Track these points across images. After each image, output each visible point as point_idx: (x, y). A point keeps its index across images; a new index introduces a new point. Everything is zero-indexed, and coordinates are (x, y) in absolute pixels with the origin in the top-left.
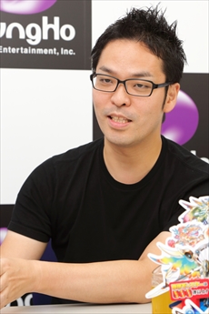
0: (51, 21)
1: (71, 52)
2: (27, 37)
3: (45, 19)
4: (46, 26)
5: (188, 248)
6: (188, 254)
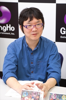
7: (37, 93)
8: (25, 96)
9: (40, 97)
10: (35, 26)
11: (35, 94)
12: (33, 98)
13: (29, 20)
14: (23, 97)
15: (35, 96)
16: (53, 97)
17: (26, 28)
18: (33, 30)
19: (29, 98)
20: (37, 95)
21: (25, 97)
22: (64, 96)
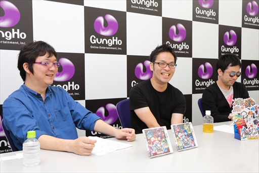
0: (115, 39)
5: (239, 112)
6: (239, 114)
7: (161, 129)
8: (151, 136)
11: (159, 131)
12: (159, 136)
14: (149, 138)
15: (160, 134)
16: (177, 129)
19: (155, 138)
20: (162, 132)
21: (151, 138)
22: (185, 125)
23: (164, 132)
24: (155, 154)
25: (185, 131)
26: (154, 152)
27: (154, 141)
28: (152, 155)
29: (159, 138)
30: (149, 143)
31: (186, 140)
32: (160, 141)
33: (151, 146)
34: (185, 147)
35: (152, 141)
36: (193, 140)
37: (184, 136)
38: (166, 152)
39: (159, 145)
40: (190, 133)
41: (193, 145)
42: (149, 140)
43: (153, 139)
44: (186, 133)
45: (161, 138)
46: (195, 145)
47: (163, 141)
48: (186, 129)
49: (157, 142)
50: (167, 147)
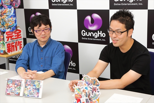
0: (100, 32)
1: (104, 40)
2: (94, 36)
3: (98, 31)
4: (99, 33)
5: (79, 87)
6: (79, 89)
7: (20, 80)
9: (22, 83)
10: (44, 30)
11: (18, 81)
12: (16, 84)
13: (38, 26)
14: (8, 84)
15: (17, 83)
16: (28, 83)
17: (36, 32)
18: (42, 34)
19: (13, 85)
20: (20, 82)
21: (9, 84)
22: (36, 81)
23: (21, 82)
24: (9, 94)
25: (35, 86)
26: (8, 93)
27: (11, 86)
28: (6, 94)
29: (16, 86)
30: (7, 87)
31: (32, 91)
32: (15, 87)
33: (8, 88)
34: (29, 95)
35: (10, 86)
36: (38, 93)
37: (32, 89)
38: (16, 95)
39: (13, 90)
40: (38, 87)
41: (36, 96)
42: (9, 85)
43: (11, 85)
44: (34, 87)
45: (17, 86)
46: (38, 97)
47: (18, 88)
48: (36, 84)
49: (13, 87)
50: (19, 92)
